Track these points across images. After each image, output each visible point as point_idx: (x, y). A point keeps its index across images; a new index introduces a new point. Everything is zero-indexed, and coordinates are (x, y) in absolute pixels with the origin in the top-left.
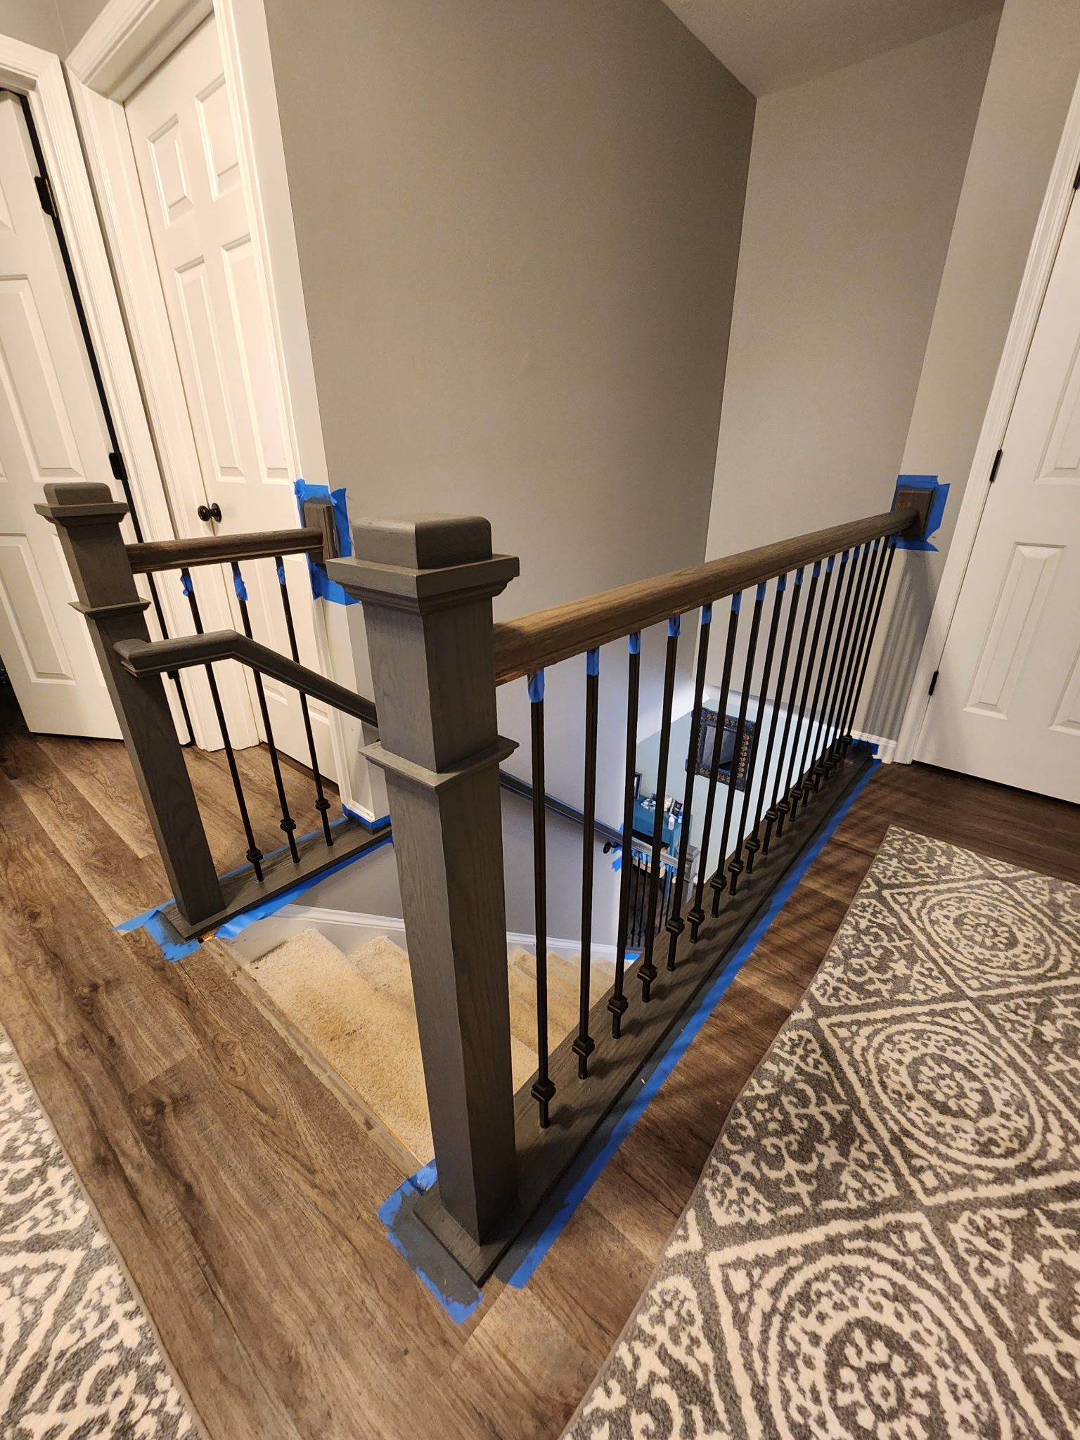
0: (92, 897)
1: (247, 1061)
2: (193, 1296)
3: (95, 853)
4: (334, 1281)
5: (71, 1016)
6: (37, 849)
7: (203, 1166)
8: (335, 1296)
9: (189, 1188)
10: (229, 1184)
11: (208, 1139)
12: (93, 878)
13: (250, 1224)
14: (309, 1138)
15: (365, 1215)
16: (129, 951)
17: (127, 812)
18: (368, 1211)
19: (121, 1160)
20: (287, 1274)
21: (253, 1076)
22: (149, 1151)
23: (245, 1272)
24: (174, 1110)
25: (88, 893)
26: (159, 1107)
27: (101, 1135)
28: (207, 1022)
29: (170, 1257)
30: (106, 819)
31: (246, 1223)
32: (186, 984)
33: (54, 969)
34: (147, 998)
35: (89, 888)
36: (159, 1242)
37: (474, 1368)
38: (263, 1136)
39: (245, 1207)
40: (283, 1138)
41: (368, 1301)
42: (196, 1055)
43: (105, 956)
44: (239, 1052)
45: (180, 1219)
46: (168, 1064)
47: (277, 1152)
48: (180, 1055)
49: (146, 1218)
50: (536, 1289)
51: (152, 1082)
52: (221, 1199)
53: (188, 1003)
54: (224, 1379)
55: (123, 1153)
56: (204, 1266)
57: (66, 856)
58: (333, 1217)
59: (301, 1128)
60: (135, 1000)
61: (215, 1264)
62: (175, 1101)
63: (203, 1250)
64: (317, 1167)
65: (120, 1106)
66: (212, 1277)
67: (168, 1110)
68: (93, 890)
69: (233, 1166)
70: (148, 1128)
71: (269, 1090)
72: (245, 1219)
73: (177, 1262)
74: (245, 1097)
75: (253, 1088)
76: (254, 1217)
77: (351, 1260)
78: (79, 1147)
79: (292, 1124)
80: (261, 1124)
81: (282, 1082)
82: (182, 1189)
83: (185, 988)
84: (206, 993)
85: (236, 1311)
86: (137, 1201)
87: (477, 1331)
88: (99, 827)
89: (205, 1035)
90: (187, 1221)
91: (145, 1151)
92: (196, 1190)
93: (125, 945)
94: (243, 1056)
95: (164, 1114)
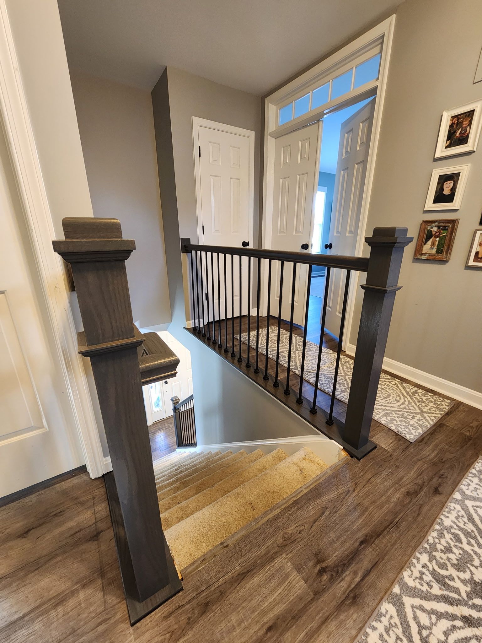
1: (295, 525)
2: (400, 531)
4: (383, 483)
8: (387, 483)
9: (362, 543)
10: (357, 524)
14: (335, 493)
15: (362, 474)
18: (360, 473)
19: (353, 586)
20: (385, 497)
21: (305, 521)
22: (347, 570)
23: (387, 512)
24: (323, 561)
26: (322, 571)
27: (340, 607)
28: (266, 554)
29: (389, 544)
36: (385, 552)
37: (394, 451)
38: (336, 512)
39: (366, 516)
40: (336, 503)
41: (386, 473)
42: (290, 556)
44: (289, 531)
45: (375, 544)
46: (295, 573)
47: (342, 505)
48: (289, 566)
49: (377, 562)
50: (374, 436)
51: (306, 582)
52: (364, 526)
53: (248, 571)
54: (418, 515)
55: (349, 586)
56: (389, 529)
58: (364, 483)
59: (331, 496)
60: (234, 621)
61: (388, 524)
62: (318, 562)
63: (384, 530)
64: (347, 490)
65: (322, 599)
66: (392, 525)
67: (323, 565)
69: (349, 523)
70: (334, 575)
71: (313, 512)
72: (370, 515)
73: (390, 541)
74: (317, 523)
75: (312, 519)
76: (369, 511)
77: (376, 478)
78: (348, 621)
79: (329, 500)
80: (330, 514)
81: (309, 506)
82: (363, 546)
83: (233, 577)
85: (400, 513)
86: (371, 569)
87: (386, 449)
89: (276, 553)
90: (375, 540)
91: (347, 573)
94: (293, 527)
95: (327, 567)
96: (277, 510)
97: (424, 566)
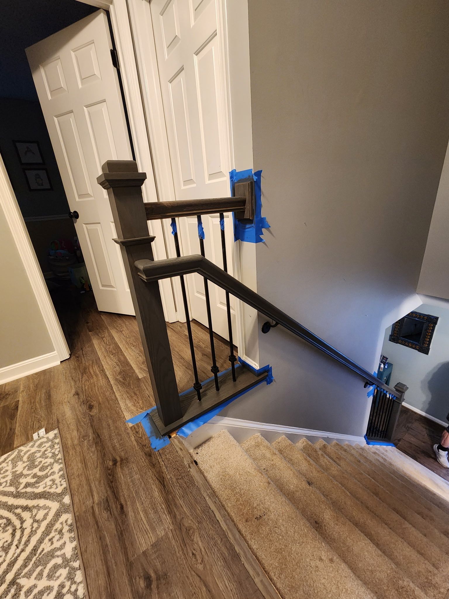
0: (117, 399)
1: (203, 549)
3: (120, 373)
5: (102, 481)
6: (96, 368)
12: (118, 388)
16: (133, 439)
17: (135, 352)
21: (208, 567)
24: (158, 587)
25: (115, 396)
26: (148, 581)
28: (176, 505)
30: (125, 354)
32: (163, 471)
33: (96, 443)
34: (142, 477)
35: (116, 394)
42: (170, 535)
43: (121, 440)
44: (196, 538)
46: (154, 539)
48: (161, 533)
51: (144, 553)
53: (164, 486)
57: (107, 373)
60: (135, 477)
62: (158, 578)
65: (125, 572)
67: (154, 585)
68: (118, 395)
71: (220, 585)
74: (204, 589)
75: (209, 579)
81: (229, 579)
83: (162, 473)
84: (174, 480)
88: (122, 358)
89: (175, 517)
93: (131, 433)
94: (200, 543)
95: (151, 590)
96: (225, 525)
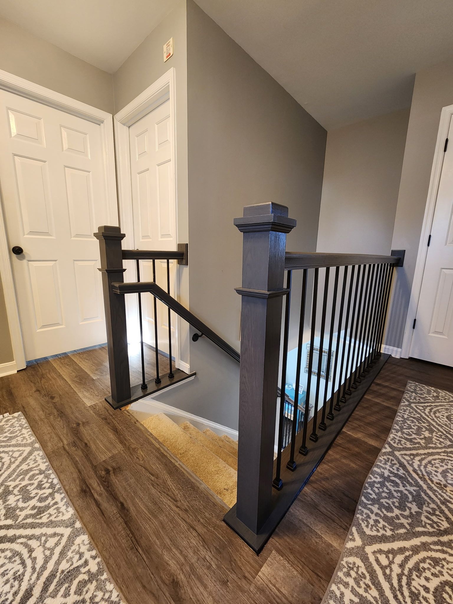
0: (76, 392)
1: (143, 455)
2: (127, 550)
3: (76, 377)
4: (191, 547)
5: (69, 434)
6: (53, 374)
7: (128, 496)
8: (192, 554)
9: (122, 504)
10: (140, 504)
11: (129, 485)
12: (75, 385)
13: (150, 521)
14: (173, 487)
15: (202, 520)
16: (92, 412)
17: (88, 363)
18: (203, 519)
19: (92, 491)
20: (169, 543)
21: (147, 462)
22: (104, 488)
23: (150, 541)
24: (114, 473)
25: (74, 390)
26: (107, 471)
27: (83, 481)
28: (125, 440)
29: (116, 532)
30: (80, 365)
31: (149, 521)
32: (116, 425)
33: (61, 417)
34: (100, 430)
35: (74, 389)
36: (110, 525)
37: (261, 590)
38: (153, 485)
39: (148, 514)
40: (162, 486)
41: (207, 557)
42: (122, 452)
43: (82, 413)
44: (140, 451)
45: (119, 517)
46: (110, 455)
47: (160, 492)
48: (115, 452)
49: (104, 516)
50: (285, 557)
51: (104, 461)
52: (137, 510)
53: (117, 432)
54: (144, 587)
55: (93, 489)
56: (132, 537)
57: (64, 377)
58: (188, 520)
59: (169, 483)
60: (95, 430)
61: (136, 537)
62: (114, 469)
63: (130, 530)
64: (178, 499)
65: (91, 470)
66: (135, 542)
67: (111, 472)
68: (76, 389)
69: (141, 496)
70: (104, 479)
71: (154, 467)
72: (148, 519)
73: (119, 535)
74: (144, 469)
75: (147, 466)
76: (152, 518)
77: (197, 538)
78: (74, 485)
79: (165, 481)
80: (152, 480)
81: (159, 464)
82: (119, 505)
83: (115, 426)
84: (124, 429)
85: (147, 558)
86: (100, 508)
87: (260, 574)
88: (77, 368)
89: (125, 444)
90: (122, 518)
91: (102, 489)
92: (125, 505)
93: (90, 409)
94: (142, 453)
95: (110, 474)
96: (158, 445)
97: (86, 563)
